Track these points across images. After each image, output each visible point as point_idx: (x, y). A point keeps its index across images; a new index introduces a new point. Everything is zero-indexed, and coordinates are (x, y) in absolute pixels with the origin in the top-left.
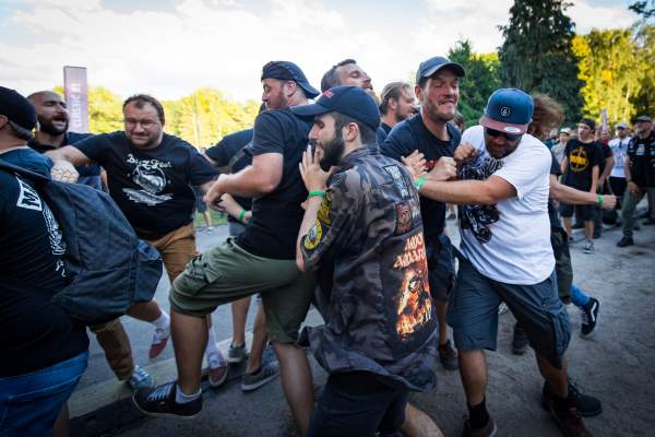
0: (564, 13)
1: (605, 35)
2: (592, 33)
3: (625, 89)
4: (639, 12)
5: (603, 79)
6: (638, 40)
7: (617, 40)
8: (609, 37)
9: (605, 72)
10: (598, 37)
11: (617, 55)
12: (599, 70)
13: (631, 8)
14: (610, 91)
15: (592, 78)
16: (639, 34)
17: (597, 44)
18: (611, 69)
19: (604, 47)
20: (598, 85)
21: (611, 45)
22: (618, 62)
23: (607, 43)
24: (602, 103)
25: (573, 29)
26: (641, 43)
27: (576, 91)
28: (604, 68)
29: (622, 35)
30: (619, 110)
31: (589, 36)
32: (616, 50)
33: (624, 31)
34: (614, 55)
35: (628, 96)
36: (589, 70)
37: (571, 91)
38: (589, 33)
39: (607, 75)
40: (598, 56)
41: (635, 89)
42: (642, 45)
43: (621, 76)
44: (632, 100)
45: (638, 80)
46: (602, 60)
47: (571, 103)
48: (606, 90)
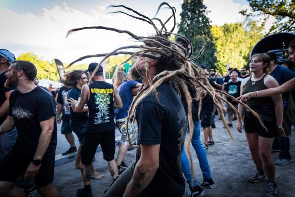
0: (207, 16)
1: (230, 26)
2: (225, 25)
3: (241, 52)
4: (244, 14)
5: (230, 48)
6: (247, 28)
7: (236, 28)
8: (233, 26)
9: (231, 44)
10: (228, 27)
11: (236, 35)
12: (228, 43)
13: (240, 12)
14: (233, 53)
15: (224, 47)
16: (247, 25)
17: (227, 30)
18: (234, 43)
19: (230, 32)
20: (227, 50)
21: (233, 31)
22: (237, 39)
23: (231, 30)
24: (230, 59)
25: (210, 24)
26: (248, 29)
27: (213, 54)
28: (230, 42)
29: (238, 26)
30: (238, 63)
31: (223, 26)
32: (236, 33)
33: (239, 24)
34: (235, 36)
35: (242, 56)
36: (223, 44)
37: (210, 55)
38: (223, 25)
39: (232, 46)
40: (227, 36)
41: (246, 52)
42: (249, 30)
43: (238, 46)
44: (244, 58)
45: (247, 47)
46: (229, 39)
47: (210, 61)
48: (231, 53)
